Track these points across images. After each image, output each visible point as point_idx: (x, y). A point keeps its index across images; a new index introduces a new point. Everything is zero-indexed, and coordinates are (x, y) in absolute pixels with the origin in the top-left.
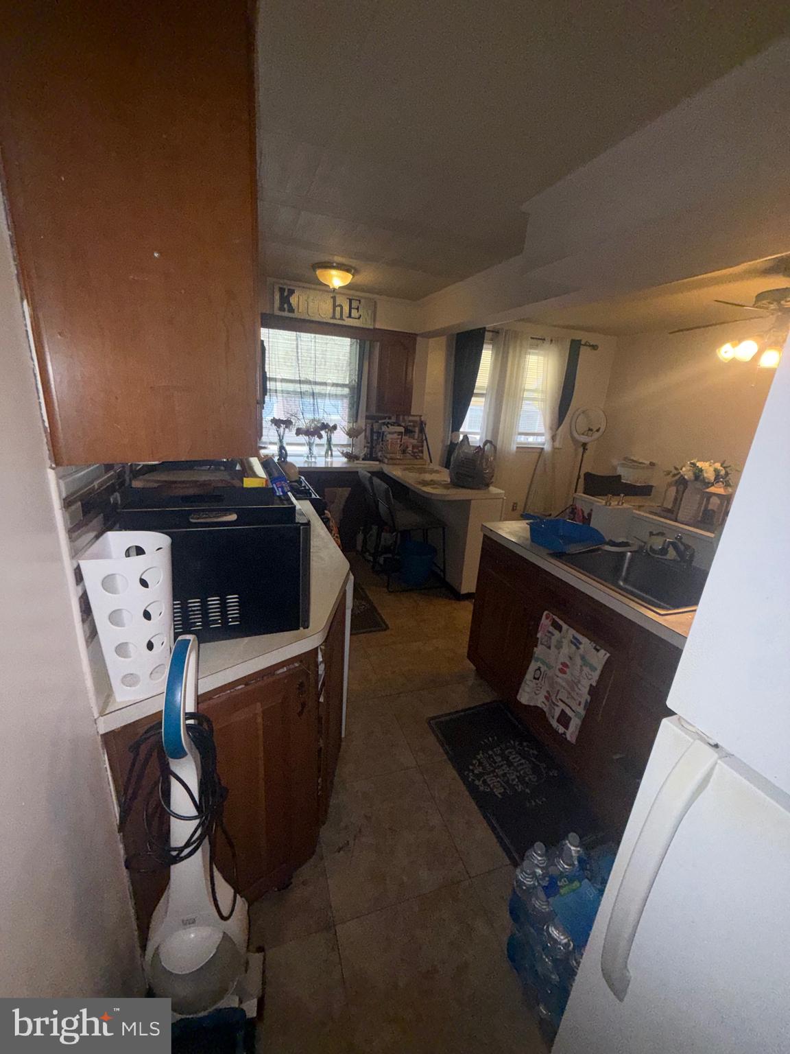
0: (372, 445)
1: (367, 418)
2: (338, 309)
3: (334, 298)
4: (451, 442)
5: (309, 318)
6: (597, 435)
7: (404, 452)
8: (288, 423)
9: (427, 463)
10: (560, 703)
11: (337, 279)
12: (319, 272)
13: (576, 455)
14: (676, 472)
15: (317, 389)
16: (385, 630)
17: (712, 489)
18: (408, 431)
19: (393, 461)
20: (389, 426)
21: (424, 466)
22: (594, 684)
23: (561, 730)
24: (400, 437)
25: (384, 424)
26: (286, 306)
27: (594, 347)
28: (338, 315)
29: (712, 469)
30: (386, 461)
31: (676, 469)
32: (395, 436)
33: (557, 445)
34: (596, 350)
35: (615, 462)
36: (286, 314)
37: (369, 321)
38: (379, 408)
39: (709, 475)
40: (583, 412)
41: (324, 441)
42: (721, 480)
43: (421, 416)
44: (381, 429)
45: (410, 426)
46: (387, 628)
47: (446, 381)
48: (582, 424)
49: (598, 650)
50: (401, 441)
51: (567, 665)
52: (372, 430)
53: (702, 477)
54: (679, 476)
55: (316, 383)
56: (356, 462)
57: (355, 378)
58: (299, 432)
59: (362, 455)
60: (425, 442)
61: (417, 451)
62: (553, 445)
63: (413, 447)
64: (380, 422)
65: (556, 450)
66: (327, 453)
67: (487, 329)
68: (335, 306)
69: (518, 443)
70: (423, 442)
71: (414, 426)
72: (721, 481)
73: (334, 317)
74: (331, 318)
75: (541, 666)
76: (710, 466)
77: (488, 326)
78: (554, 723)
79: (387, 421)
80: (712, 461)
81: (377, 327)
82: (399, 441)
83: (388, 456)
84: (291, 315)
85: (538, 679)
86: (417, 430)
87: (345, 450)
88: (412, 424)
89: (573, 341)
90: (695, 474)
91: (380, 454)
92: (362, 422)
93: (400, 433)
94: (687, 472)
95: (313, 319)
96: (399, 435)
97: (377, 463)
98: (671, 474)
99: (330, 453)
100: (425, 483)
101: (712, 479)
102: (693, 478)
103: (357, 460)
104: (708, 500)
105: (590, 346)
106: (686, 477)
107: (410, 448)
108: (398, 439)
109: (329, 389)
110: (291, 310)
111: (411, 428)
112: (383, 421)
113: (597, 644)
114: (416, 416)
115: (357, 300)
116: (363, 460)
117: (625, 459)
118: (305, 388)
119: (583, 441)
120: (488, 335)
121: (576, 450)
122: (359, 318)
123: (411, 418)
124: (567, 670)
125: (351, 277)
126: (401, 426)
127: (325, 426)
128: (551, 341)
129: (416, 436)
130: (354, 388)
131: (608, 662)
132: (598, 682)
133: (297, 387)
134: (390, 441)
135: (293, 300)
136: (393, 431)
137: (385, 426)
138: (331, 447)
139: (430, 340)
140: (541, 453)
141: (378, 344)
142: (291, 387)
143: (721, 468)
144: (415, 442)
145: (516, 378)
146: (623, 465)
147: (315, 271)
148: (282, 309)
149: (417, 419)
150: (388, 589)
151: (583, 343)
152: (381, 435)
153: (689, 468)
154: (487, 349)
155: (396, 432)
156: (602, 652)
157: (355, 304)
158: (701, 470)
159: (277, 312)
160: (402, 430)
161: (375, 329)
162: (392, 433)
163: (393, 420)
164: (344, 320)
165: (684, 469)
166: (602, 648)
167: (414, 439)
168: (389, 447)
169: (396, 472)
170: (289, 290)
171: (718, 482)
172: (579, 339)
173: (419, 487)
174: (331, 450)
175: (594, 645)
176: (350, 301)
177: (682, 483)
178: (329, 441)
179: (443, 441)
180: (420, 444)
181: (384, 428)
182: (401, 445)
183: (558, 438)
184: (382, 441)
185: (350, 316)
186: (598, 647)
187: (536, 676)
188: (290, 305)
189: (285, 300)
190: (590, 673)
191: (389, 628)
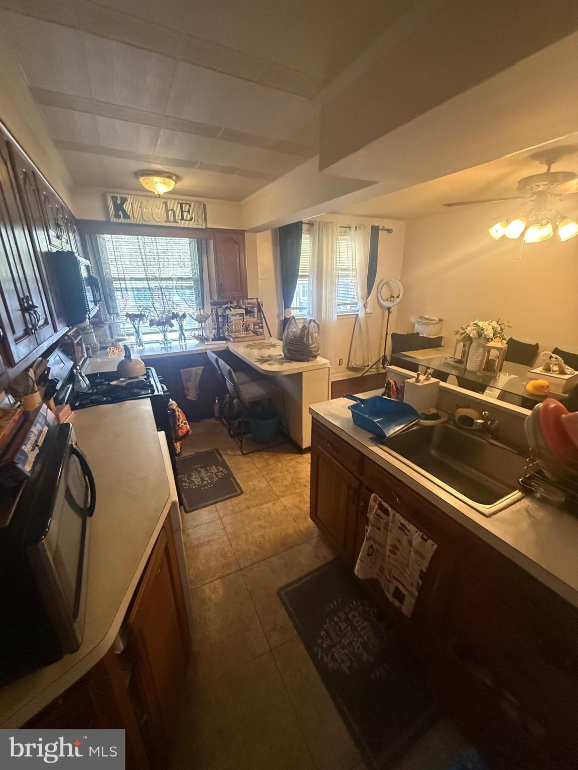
0: (218, 327)
1: (212, 304)
2: (171, 213)
3: (166, 203)
4: (285, 317)
5: (144, 223)
6: (397, 300)
7: (247, 330)
8: (141, 316)
9: (267, 338)
10: (394, 581)
11: (161, 186)
12: (142, 180)
13: (383, 317)
14: (463, 331)
15: (164, 284)
16: (240, 494)
17: (491, 344)
18: (248, 312)
19: (237, 340)
20: (232, 309)
21: (264, 341)
22: (425, 571)
23: (397, 604)
24: (242, 317)
25: (227, 308)
26: (121, 213)
27: (389, 231)
28: (171, 219)
29: (490, 327)
30: (231, 339)
31: (463, 329)
32: (238, 317)
33: (368, 311)
34: (390, 233)
35: (413, 320)
36: (122, 220)
37: (200, 222)
38: (220, 296)
39: (489, 333)
40: (387, 283)
41: (176, 327)
42: (498, 335)
43: (257, 299)
44: (225, 313)
45: (250, 307)
46: (242, 493)
47: (275, 267)
48: (385, 293)
49: (426, 540)
50: (243, 321)
51: (397, 547)
52: (217, 314)
53: (483, 335)
54: (465, 334)
55: (162, 279)
56: (206, 343)
57: (197, 271)
58: (152, 323)
59: (211, 336)
60: (263, 319)
61: (258, 327)
62: (366, 311)
63: (255, 324)
64: (223, 307)
65: (368, 315)
66: (180, 337)
67: (303, 222)
68: (167, 211)
69: (338, 313)
70: (262, 319)
71: (253, 307)
72: (498, 337)
73: (168, 221)
74: (165, 222)
75: (373, 543)
76: (489, 325)
77: (303, 220)
78: (390, 598)
79: (229, 305)
80: (490, 321)
81: (209, 226)
82: (241, 321)
83: (233, 335)
84: (126, 221)
85: (372, 555)
86: (256, 310)
87: (197, 333)
88: (251, 305)
89: (373, 227)
90: (478, 332)
91: (226, 334)
92: (208, 309)
93: (242, 315)
94: (471, 331)
95: (148, 223)
96: (240, 316)
97: (225, 342)
98: (460, 333)
99: (183, 337)
100: (263, 360)
101: (491, 335)
102: (477, 336)
103: (208, 341)
104: (489, 352)
105: (386, 230)
106: (471, 335)
107: (252, 326)
108: (240, 319)
109: (174, 284)
110: (126, 216)
111: (250, 309)
112: (227, 305)
113: (424, 533)
114: (254, 299)
115: (188, 204)
116: (212, 340)
117: (421, 317)
118: (153, 284)
119: (387, 306)
120: (305, 227)
121: (383, 313)
122: (191, 220)
123: (249, 301)
124: (398, 552)
125: (174, 183)
126: (242, 308)
127: (175, 316)
128: (356, 228)
129: (256, 315)
130: (198, 281)
131: (436, 553)
132: (428, 569)
133: (144, 284)
134: (233, 322)
135: (127, 207)
136: (236, 313)
137: (228, 310)
138: (183, 333)
139: (258, 234)
140: (356, 318)
141: (212, 240)
142: (140, 284)
143: (498, 326)
144: (255, 320)
145: (331, 259)
146: (419, 323)
147: (138, 179)
148: (117, 216)
149: (255, 301)
150: (241, 452)
151: (380, 228)
152: (226, 318)
153: (472, 328)
154: (306, 238)
155: (238, 314)
156: (430, 542)
157: (185, 208)
158: (482, 329)
159: (113, 220)
160: (243, 311)
161: (207, 228)
162: (235, 315)
163: (235, 304)
164: (177, 222)
165: (469, 329)
166: (429, 538)
167: (254, 318)
168: (234, 327)
169: (240, 350)
170: (121, 198)
171: (496, 337)
172: (377, 225)
173: (258, 364)
174: (184, 335)
175: (421, 534)
176: (181, 204)
177: (468, 339)
178: (181, 327)
179: (278, 317)
180: (260, 321)
181: (228, 312)
182: (244, 324)
183: (368, 306)
184: (227, 322)
185: (183, 219)
186: (425, 537)
187: (370, 553)
188: (124, 212)
189: (119, 208)
190: (420, 560)
191: (243, 492)
